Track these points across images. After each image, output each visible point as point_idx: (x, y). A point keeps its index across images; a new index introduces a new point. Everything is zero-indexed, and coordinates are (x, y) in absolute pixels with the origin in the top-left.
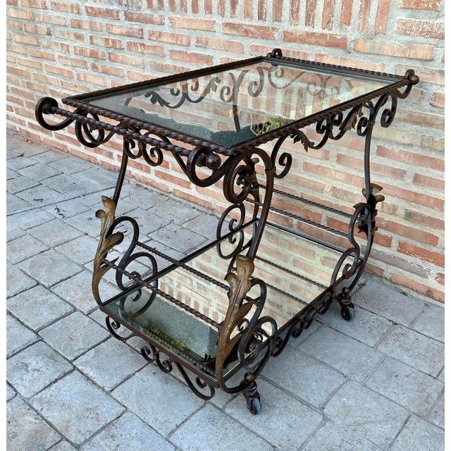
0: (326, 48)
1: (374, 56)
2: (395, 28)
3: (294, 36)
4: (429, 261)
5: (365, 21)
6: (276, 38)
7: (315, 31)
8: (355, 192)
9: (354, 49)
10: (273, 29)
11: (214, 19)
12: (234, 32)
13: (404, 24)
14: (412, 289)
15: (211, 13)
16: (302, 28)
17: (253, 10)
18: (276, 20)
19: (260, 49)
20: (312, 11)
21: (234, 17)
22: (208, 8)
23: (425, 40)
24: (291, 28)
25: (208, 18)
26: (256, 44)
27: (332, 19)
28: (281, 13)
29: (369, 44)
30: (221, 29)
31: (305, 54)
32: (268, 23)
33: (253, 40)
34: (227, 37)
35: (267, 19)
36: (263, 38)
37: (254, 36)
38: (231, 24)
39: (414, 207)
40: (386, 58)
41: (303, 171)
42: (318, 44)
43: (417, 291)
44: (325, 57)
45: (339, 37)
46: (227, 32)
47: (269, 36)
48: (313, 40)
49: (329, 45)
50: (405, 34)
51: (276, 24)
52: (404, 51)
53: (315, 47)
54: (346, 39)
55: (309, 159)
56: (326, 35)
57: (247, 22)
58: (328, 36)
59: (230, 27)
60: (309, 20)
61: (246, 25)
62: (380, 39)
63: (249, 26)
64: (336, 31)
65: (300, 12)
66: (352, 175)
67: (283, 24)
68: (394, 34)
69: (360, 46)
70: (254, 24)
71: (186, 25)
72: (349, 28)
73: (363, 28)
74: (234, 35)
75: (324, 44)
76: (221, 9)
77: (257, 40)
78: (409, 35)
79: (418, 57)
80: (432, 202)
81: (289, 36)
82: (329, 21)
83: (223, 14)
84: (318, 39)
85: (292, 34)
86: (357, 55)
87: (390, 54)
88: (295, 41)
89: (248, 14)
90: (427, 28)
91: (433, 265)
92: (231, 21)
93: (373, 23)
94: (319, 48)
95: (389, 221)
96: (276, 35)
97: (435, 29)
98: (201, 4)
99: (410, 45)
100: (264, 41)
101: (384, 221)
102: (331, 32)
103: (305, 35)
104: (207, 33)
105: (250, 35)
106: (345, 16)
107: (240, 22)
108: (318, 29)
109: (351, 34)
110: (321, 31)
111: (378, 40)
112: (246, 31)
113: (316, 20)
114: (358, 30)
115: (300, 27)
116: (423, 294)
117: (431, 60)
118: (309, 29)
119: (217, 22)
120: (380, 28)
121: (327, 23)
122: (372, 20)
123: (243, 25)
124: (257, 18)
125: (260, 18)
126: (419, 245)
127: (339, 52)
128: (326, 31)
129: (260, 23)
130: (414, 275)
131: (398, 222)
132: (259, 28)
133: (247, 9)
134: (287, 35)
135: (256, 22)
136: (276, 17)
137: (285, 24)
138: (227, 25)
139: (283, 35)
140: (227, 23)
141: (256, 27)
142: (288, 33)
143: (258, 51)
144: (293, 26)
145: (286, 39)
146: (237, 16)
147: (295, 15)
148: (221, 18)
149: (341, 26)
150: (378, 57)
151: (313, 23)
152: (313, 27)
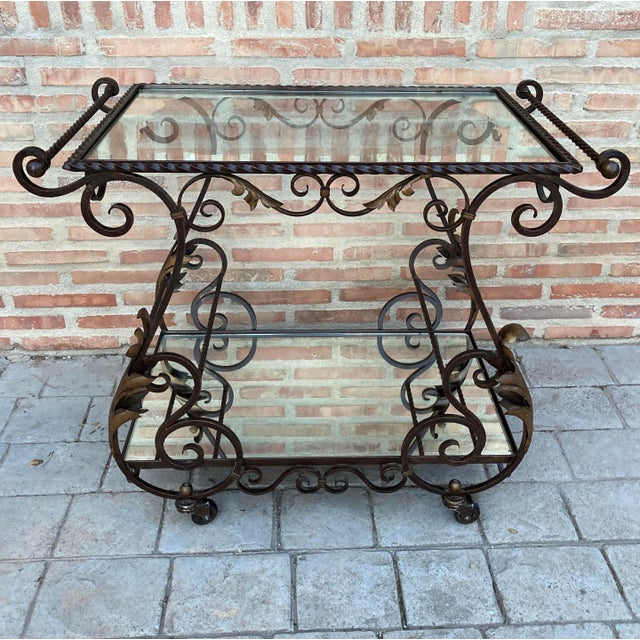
0: (433, 59)
1: (507, 61)
2: (536, 20)
3: (376, 48)
4: (592, 297)
5: (491, 16)
6: (343, 54)
7: (411, 37)
8: (488, 243)
9: (477, 55)
10: (337, 40)
11: (212, 35)
12: (258, 53)
13: (547, 16)
14: (572, 338)
15: (202, 24)
16: (389, 33)
17: (296, 15)
18: (342, 27)
19: (314, 74)
20: (406, 8)
21: (255, 29)
22: (196, 16)
23: (575, 33)
24: (370, 36)
25: (197, 33)
26: (306, 67)
27: (441, 17)
28: (351, 16)
29: (499, 45)
30: (228, 50)
31: (398, 73)
32: (326, 30)
33: (298, 60)
34: (242, 61)
35: (324, 26)
36: (317, 56)
37: (300, 54)
38: (251, 40)
39: (570, 238)
40: (522, 61)
41: (403, 237)
42: (418, 54)
43: (578, 338)
44: (431, 72)
45: (453, 41)
46: (244, 54)
47: (330, 51)
48: (411, 49)
49: (436, 53)
50: (549, 28)
51: (341, 33)
52: (548, 49)
53: (412, 59)
54: (464, 43)
55: (412, 216)
56: (431, 40)
57: (283, 34)
58: (435, 42)
59: (249, 45)
60: (401, 20)
61: (283, 39)
62: (514, 38)
63: (288, 40)
64: (447, 33)
65: (385, 11)
66: (483, 222)
67: (354, 31)
68: (535, 30)
69: (485, 51)
70: (300, 36)
71: (143, 50)
72: (467, 27)
73: (489, 26)
74: (258, 57)
75: (428, 53)
76: (226, 18)
77: (305, 61)
78: (554, 28)
79: (568, 54)
80: (592, 225)
81: (368, 48)
82: (436, 20)
83: (229, 26)
84: (418, 47)
85: (373, 44)
86: (480, 61)
87: (529, 55)
88: (378, 54)
89: (283, 19)
90: (577, 18)
91: (597, 299)
92: (250, 35)
93: (504, 18)
94: (421, 59)
95: (537, 266)
96: (342, 50)
97: (587, 18)
98: (178, 12)
99: (555, 41)
100: (321, 60)
101: (530, 267)
102: (439, 35)
103: (395, 44)
104: (197, 60)
105: (293, 54)
106: (461, 12)
107: (270, 36)
108: (417, 32)
109: (471, 34)
110: (423, 35)
111: (512, 39)
112: (283, 49)
113: (413, 21)
114: (482, 28)
115: (385, 33)
116: (585, 338)
117: (583, 56)
118: (402, 35)
119: (217, 38)
120: (515, 23)
121: (433, 23)
122: (502, 14)
124: (305, 27)
125: (310, 24)
126: (577, 281)
127: (453, 61)
128: (431, 35)
129: (311, 34)
130: (574, 320)
131: (549, 263)
132: (309, 41)
133: (281, 14)
134: (364, 47)
135: (302, 31)
136: (341, 22)
137: (360, 30)
138: (240, 42)
139: (356, 48)
140: (241, 40)
141: (302, 41)
142: (364, 43)
143: (310, 77)
144: (373, 32)
145: (362, 54)
146: (261, 27)
147: (376, 16)
148: (226, 32)
149: (454, 25)
150: (512, 61)
151: (409, 25)
152: (409, 31)
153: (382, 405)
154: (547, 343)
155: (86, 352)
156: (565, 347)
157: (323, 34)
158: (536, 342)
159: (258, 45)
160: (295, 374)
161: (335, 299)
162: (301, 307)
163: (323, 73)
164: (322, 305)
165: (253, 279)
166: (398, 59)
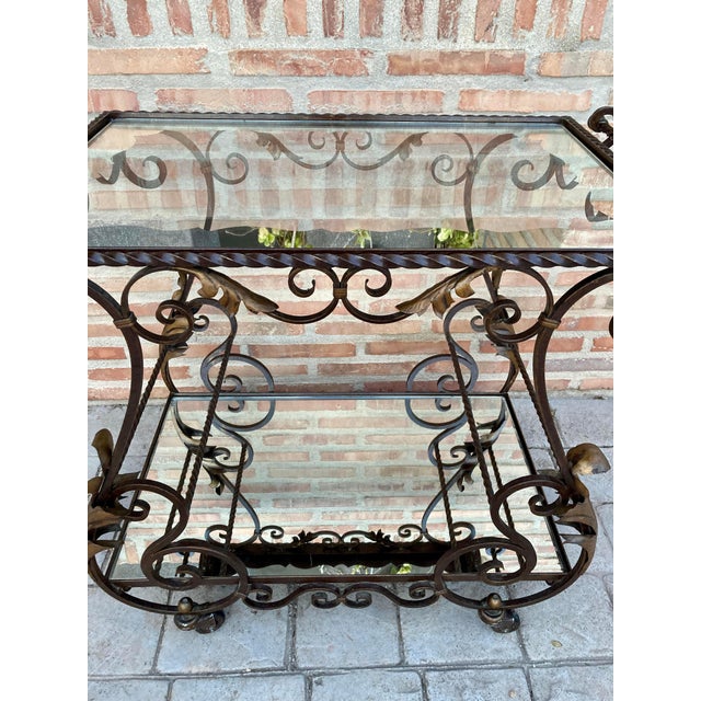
0: (483, 78)
1: (575, 81)
3: (413, 63)
5: (561, 19)
6: (371, 71)
7: (457, 49)
9: (539, 74)
10: (363, 53)
11: (205, 46)
12: (264, 69)
14: (608, 389)
15: (189, 30)
16: (429, 43)
17: (310, 18)
18: (369, 34)
19: (335, 98)
20: (453, 8)
21: (258, 37)
22: (181, 20)
24: (404, 48)
25: (184, 42)
26: (324, 89)
27: (497, 21)
28: (381, 19)
29: (568, 59)
30: (228, 68)
31: (438, 97)
32: (350, 40)
33: (315, 79)
34: (245, 81)
35: (346, 33)
36: (339, 75)
37: (316, 72)
38: (253, 52)
40: (596, 80)
42: (464, 71)
44: (480, 95)
45: (509, 55)
46: (246, 72)
47: (354, 68)
48: (456, 65)
49: (487, 71)
51: (368, 43)
53: (456, 78)
54: (523, 56)
56: (482, 53)
57: (294, 44)
58: (487, 56)
59: (252, 59)
60: (446, 24)
61: (294, 52)
62: (587, 50)
63: (302, 52)
64: (503, 44)
65: (426, 12)
67: (385, 41)
69: (549, 66)
70: (316, 47)
71: (119, 66)
72: (529, 35)
73: (558, 33)
74: (263, 76)
75: (478, 71)
76: (221, 22)
77: (323, 80)
81: (403, 63)
82: (490, 25)
83: (223, 28)
84: (465, 63)
85: (409, 59)
86: (542, 82)
87: (604, 72)
88: (415, 71)
89: (294, 26)
92: (253, 45)
93: (578, 22)
94: (468, 79)
95: (581, 319)
96: (370, 65)
98: (157, 10)
100: (343, 80)
101: (574, 320)
102: (492, 46)
103: (436, 59)
104: (188, 78)
105: (307, 72)
106: (523, 13)
107: (278, 47)
108: (465, 42)
109: (534, 45)
111: (584, 51)
112: (295, 65)
113: (461, 27)
114: (547, 36)
115: (424, 43)
118: (447, 46)
119: (211, 50)
120: (592, 29)
121: (486, 28)
122: (575, 18)
123: (288, 52)
124: (322, 34)
125: (329, 31)
127: (508, 81)
128: (483, 46)
129: (330, 44)
131: (595, 315)
132: (328, 54)
133: (291, 15)
134: (396, 61)
135: (318, 41)
136: (369, 28)
137: (392, 39)
138: (241, 55)
139: (387, 63)
140: (241, 53)
141: (318, 53)
142: (397, 56)
143: (329, 101)
144: (409, 42)
145: (395, 71)
146: (267, 34)
147: (414, 20)
148: (221, 41)
149: (513, 34)
150: (581, 81)
151: (455, 32)
152: (455, 41)
153: (407, 450)
154: (582, 394)
155: (100, 403)
156: (600, 398)
157: (345, 44)
158: (570, 393)
159: (264, 60)
160: (319, 423)
161: (361, 352)
162: (324, 361)
163: (346, 98)
164: (347, 358)
165: (272, 332)
166: (439, 78)
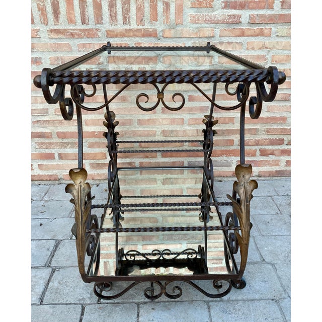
0: (142, 38)
1: (177, 39)
2: (189, 19)
3: (115, 33)
4: (231, 156)
5: (167, 18)
6: (100, 36)
7: (131, 28)
8: (178, 129)
9: (163, 37)
10: (96, 30)
11: (38, 28)
12: (60, 36)
13: (194, 17)
14: (224, 177)
15: (33, 22)
16: (120, 27)
17: (76, 18)
18: (98, 23)
19: (88, 46)
20: (127, 14)
21: (58, 25)
23: (208, 25)
24: (112, 28)
26: (83, 43)
27: (144, 18)
28: (102, 18)
29: (173, 31)
30: (47, 35)
31: (126, 45)
32: (91, 25)
33: (80, 39)
34: (54, 40)
35: (90, 23)
36: (88, 38)
37: (80, 37)
38: (56, 30)
40: (185, 39)
41: (138, 126)
42: (135, 36)
43: (227, 177)
44: (142, 45)
45: (151, 30)
46: (54, 37)
47: (94, 35)
48: (132, 34)
49: (144, 36)
50: (195, 23)
51: (98, 26)
52: (196, 33)
53: (133, 38)
54: (156, 30)
55: (141, 116)
56: (141, 29)
57: (71, 27)
58: (143, 30)
59: (56, 32)
60: (126, 20)
61: (71, 30)
62: (179, 28)
63: (74, 30)
64: (148, 26)
65: (118, 16)
66: (175, 119)
67: (104, 26)
68: (189, 24)
69: (167, 34)
70: (78, 28)
72: (157, 23)
73: (167, 22)
74: (60, 38)
75: (140, 35)
76: (44, 19)
77: (83, 40)
78: (198, 23)
79: (206, 36)
80: (227, 120)
81: (112, 33)
83: (46, 23)
84: (135, 33)
85: (114, 32)
86: (165, 39)
87: (187, 36)
88: (116, 36)
89: (71, 21)
90: (208, 18)
91: (233, 157)
92: (56, 27)
93: (174, 18)
94: (137, 39)
96: (100, 34)
97: (213, 18)
99: (199, 29)
100: (90, 39)
102: (144, 27)
103: (124, 32)
105: (77, 37)
106: (153, 16)
107: (65, 28)
108: (134, 25)
109: (159, 26)
110: (136, 27)
111: (178, 28)
112: (72, 34)
113: (131, 20)
114: (164, 23)
115: (119, 26)
116: (230, 177)
117: (213, 36)
118: (127, 27)
119: (41, 29)
120: (179, 21)
121: (141, 21)
122: (172, 16)
123: (69, 29)
124: (81, 24)
125: (83, 22)
126: (223, 148)
127: (152, 40)
128: (140, 27)
129: (84, 27)
130: (223, 167)
132: (84, 30)
133: (69, 17)
134: (109, 33)
135: (80, 26)
136: (98, 21)
137: (107, 25)
138: (52, 31)
139: (106, 33)
140: (52, 30)
141: (80, 30)
142: (110, 31)
143: (86, 48)
144: (113, 26)
145: (109, 36)
146: (61, 24)
147: (114, 18)
148: (45, 26)
149: (151, 22)
150: (180, 40)
151: (129, 22)
152: (130, 25)
156: (220, 181)
157: (90, 27)
159: (60, 33)
162: (92, 161)
163: (92, 46)
164: (103, 160)
166: (126, 39)
